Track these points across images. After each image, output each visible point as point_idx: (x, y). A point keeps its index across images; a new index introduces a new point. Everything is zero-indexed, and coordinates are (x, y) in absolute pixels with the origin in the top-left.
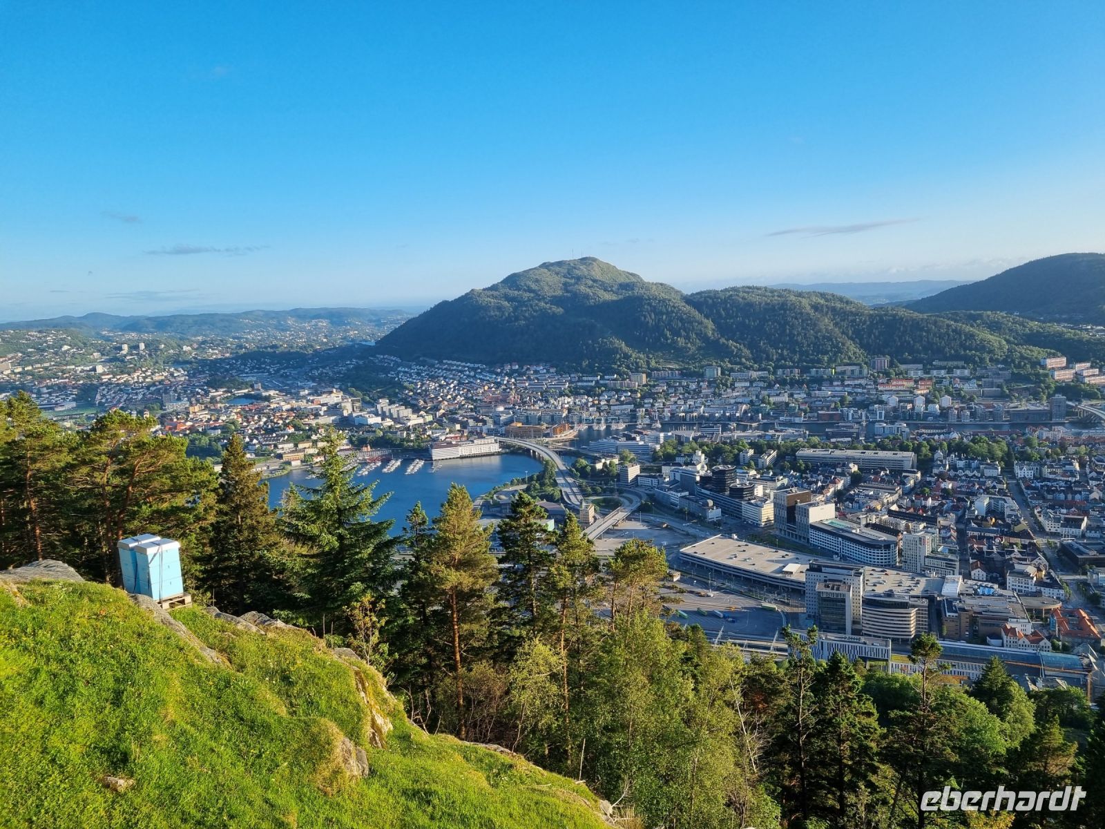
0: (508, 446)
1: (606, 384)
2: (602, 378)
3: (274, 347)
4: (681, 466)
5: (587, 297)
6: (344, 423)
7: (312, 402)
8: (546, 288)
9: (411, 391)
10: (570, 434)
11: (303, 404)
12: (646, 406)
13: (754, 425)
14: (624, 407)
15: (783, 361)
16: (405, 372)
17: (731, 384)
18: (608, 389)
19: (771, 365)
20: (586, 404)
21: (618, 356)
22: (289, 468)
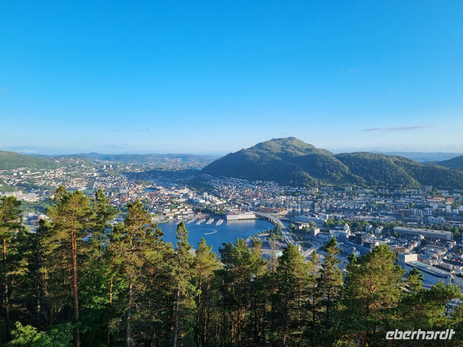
0: (259, 216)
1: (300, 191)
2: (299, 189)
3: (161, 169)
4: (338, 230)
5: (292, 154)
6: (190, 202)
7: (177, 192)
8: (274, 149)
9: (217, 189)
10: (285, 212)
11: (173, 193)
12: (318, 202)
13: (369, 213)
14: (309, 202)
15: (381, 186)
16: (214, 182)
17: (357, 195)
18: (301, 193)
19: (375, 187)
20: (292, 199)
21: (306, 180)
22: (168, 219)
